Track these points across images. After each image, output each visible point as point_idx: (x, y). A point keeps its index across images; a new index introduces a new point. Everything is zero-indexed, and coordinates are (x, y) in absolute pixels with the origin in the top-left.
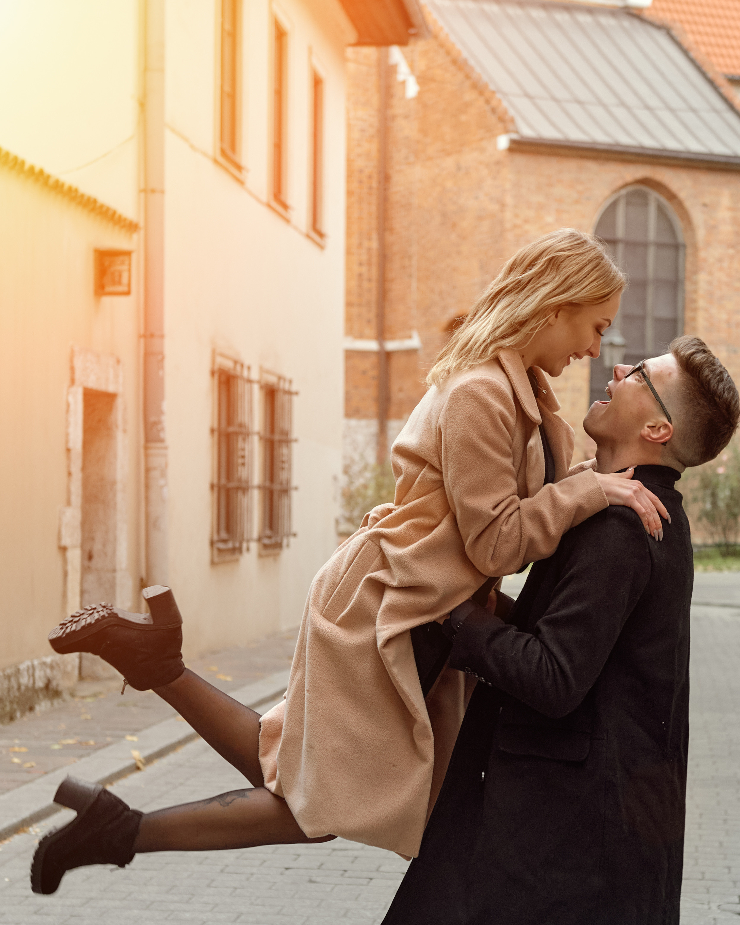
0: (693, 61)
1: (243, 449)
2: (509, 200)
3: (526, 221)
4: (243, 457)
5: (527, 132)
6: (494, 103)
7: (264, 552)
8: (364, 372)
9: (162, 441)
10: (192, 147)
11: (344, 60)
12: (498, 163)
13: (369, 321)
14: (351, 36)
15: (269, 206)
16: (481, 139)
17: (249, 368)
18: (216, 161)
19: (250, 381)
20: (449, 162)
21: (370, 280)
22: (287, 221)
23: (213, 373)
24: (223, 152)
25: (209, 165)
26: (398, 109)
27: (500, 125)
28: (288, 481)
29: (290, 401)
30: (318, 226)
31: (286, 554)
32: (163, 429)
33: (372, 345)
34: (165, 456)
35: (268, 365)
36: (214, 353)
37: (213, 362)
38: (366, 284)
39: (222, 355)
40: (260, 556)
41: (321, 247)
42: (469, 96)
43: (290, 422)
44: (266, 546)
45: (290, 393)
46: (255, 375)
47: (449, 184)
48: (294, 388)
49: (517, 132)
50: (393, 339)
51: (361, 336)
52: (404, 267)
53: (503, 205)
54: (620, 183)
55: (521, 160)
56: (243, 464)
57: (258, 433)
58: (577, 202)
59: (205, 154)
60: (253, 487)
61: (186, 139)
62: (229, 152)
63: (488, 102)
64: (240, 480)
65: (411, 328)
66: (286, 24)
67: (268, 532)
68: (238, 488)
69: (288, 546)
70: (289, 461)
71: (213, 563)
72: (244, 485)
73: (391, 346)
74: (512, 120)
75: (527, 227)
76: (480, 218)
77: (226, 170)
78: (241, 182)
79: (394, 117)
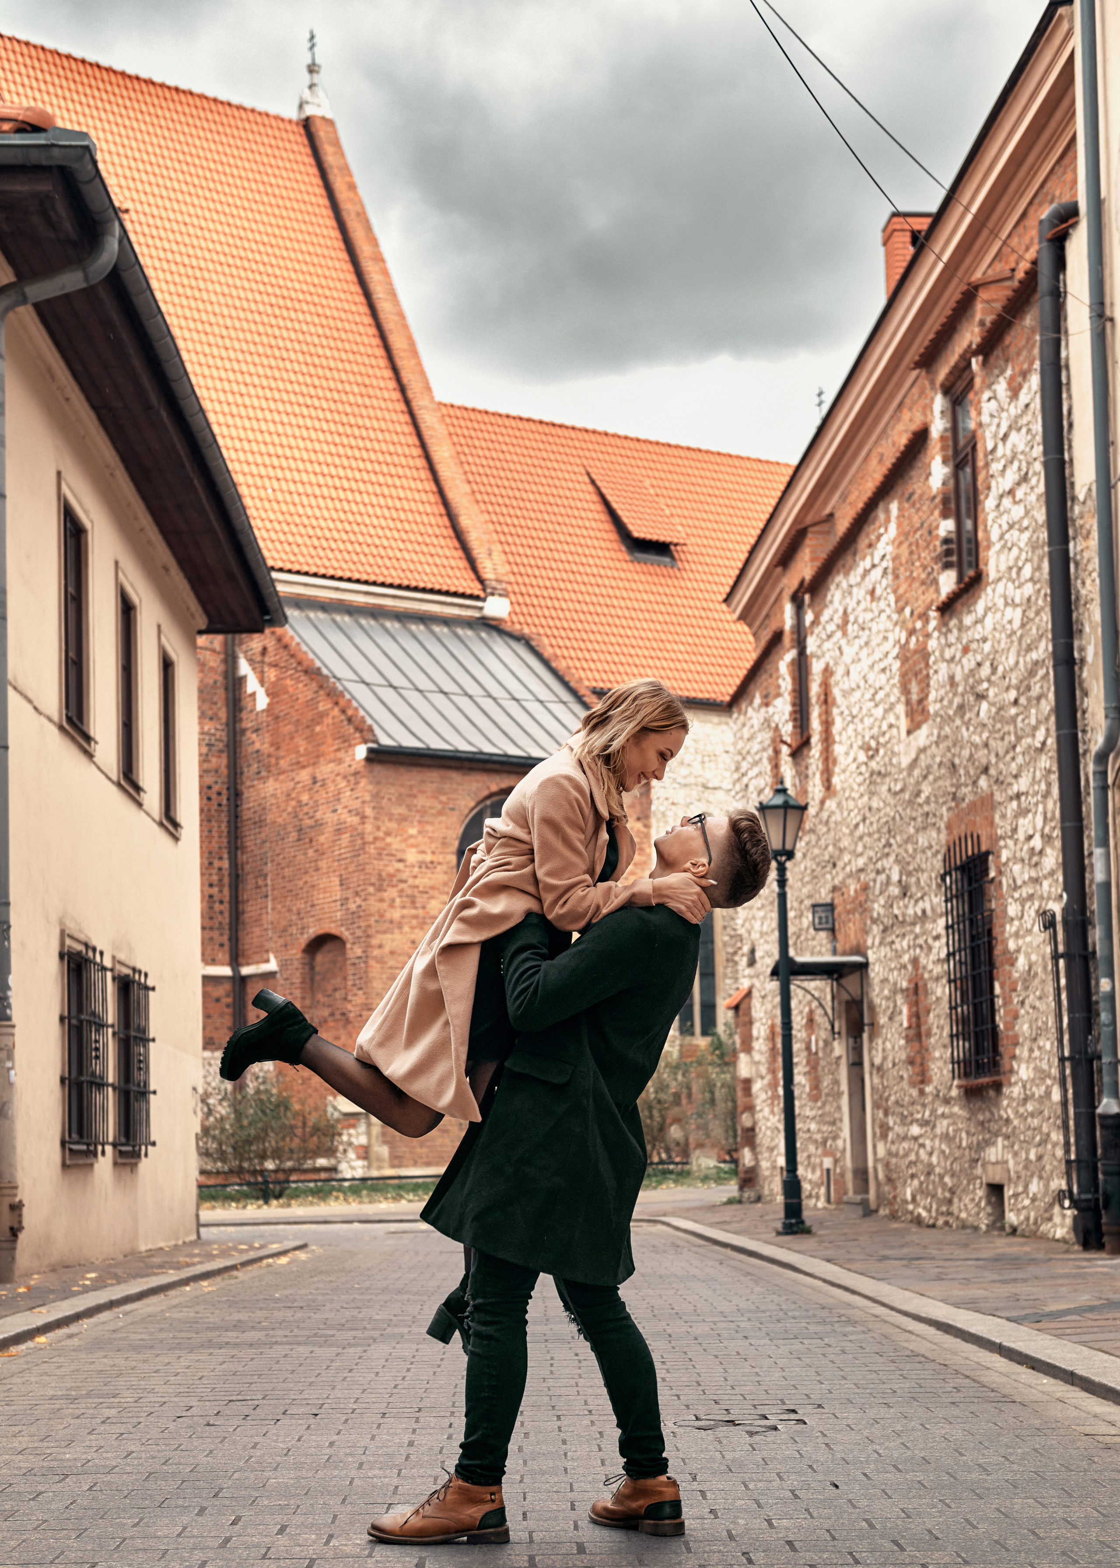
0: (554, 672)
1: (97, 1041)
2: (369, 811)
3: (388, 834)
4: (97, 1049)
5: (385, 741)
6: (350, 712)
7: (120, 1161)
8: (218, 1000)
9: (9, 1019)
10: (36, 708)
11: (193, 646)
12: (356, 774)
13: (222, 945)
14: (202, 622)
15: (119, 785)
16: (339, 750)
17: (102, 953)
18: (61, 728)
19: (104, 969)
20: (304, 775)
21: (221, 902)
22: (140, 805)
23: (61, 956)
24: (69, 719)
25: (55, 731)
26: (247, 723)
27: (358, 735)
28: (146, 1083)
29: (147, 997)
30: (172, 813)
31: (144, 1164)
32: (9, 1006)
33: (226, 971)
34: (13, 1035)
35: (121, 956)
36: (63, 934)
37: (62, 943)
38: (217, 906)
39: (71, 937)
40: (115, 1164)
41: (176, 839)
42: (324, 705)
43: (147, 1019)
44: (122, 1154)
45: (147, 988)
46: (108, 963)
47: (305, 798)
48: (150, 983)
49: (376, 741)
50: (248, 964)
51: (213, 962)
52: (258, 887)
53: (363, 817)
54: (485, 793)
55: (380, 771)
56: (97, 1057)
57: (113, 1026)
58: (440, 813)
59: (50, 720)
60: (108, 1085)
61: (30, 701)
62: (75, 719)
63: (343, 711)
64: (93, 1074)
65: (267, 951)
66: (134, 598)
67: (123, 1140)
68: (91, 1083)
69: (146, 1155)
70: (146, 1061)
71: (64, 1166)
72: (98, 1080)
73: (245, 971)
74: (370, 729)
75: (389, 840)
76: (338, 831)
77: (73, 739)
78: (90, 756)
79: (243, 731)
